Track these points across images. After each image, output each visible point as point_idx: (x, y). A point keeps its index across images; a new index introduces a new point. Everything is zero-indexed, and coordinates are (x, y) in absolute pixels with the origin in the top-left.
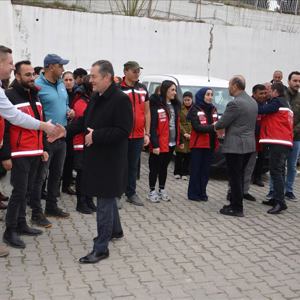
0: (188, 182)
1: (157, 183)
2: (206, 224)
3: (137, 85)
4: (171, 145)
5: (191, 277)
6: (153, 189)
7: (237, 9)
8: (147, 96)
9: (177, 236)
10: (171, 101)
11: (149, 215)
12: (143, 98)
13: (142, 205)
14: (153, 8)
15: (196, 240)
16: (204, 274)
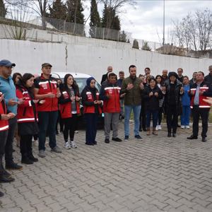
0: (85, 135)
1: (69, 138)
2: (103, 158)
3: (51, 78)
4: (73, 113)
5: (117, 194)
6: (66, 141)
7: (74, 37)
8: (57, 84)
9: (92, 168)
10: (72, 86)
11: (67, 158)
12: (56, 86)
13: (61, 152)
14: (27, 36)
15: (104, 169)
16: (123, 190)
